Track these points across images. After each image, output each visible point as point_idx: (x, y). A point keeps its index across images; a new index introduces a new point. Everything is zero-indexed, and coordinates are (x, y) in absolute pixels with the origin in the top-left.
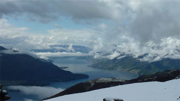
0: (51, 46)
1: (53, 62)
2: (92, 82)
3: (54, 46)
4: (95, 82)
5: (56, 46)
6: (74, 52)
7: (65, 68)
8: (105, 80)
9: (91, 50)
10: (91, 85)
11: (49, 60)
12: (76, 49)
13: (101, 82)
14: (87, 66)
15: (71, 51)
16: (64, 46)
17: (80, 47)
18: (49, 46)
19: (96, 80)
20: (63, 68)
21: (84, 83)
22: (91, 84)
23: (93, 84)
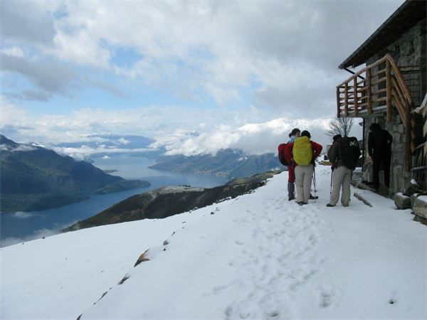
2: (153, 194)
4: (158, 193)
7: (113, 171)
8: (174, 189)
10: (152, 198)
13: (167, 192)
19: (160, 190)
22: (152, 196)
23: (154, 197)
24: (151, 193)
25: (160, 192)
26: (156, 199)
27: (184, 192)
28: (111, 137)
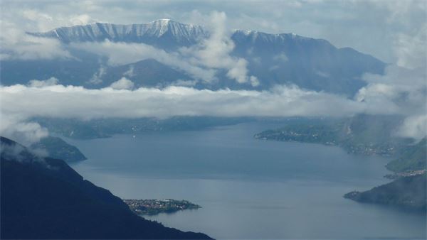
0: (62, 35)
1: (80, 157)
3: (86, 34)
5: (103, 33)
6: (247, 86)
9: (379, 68)
11: (44, 143)
12: (256, 60)
14: (348, 196)
15: (223, 80)
16: (169, 40)
17: (289, 43)
18: (51, 35)
20: (155, 212)
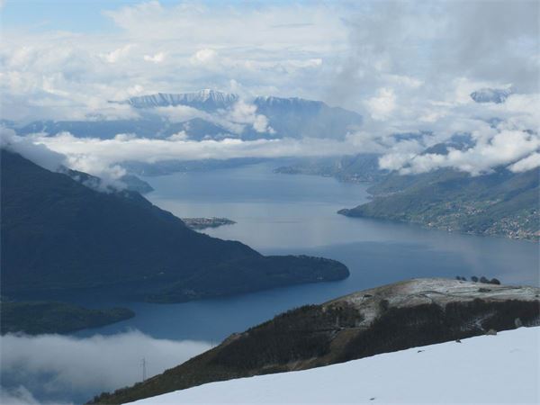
1: (149, 189)
2: (364, 304)
3: (151, 101)
4: (384, 304)
7: (216, 223)
8: (440, 289)
10: (361, 318)
13: (416, 301)
14: (339, 212)
17: (296, 104)
19: (390, 290)
20: (204, 226)
21: (320, 307)
22: (362, 311)
23: (370, 316)
24: (357, 300)
25: (392, 301)
26: (377, 324)
27: (478, 301)
28: (210, 104)
